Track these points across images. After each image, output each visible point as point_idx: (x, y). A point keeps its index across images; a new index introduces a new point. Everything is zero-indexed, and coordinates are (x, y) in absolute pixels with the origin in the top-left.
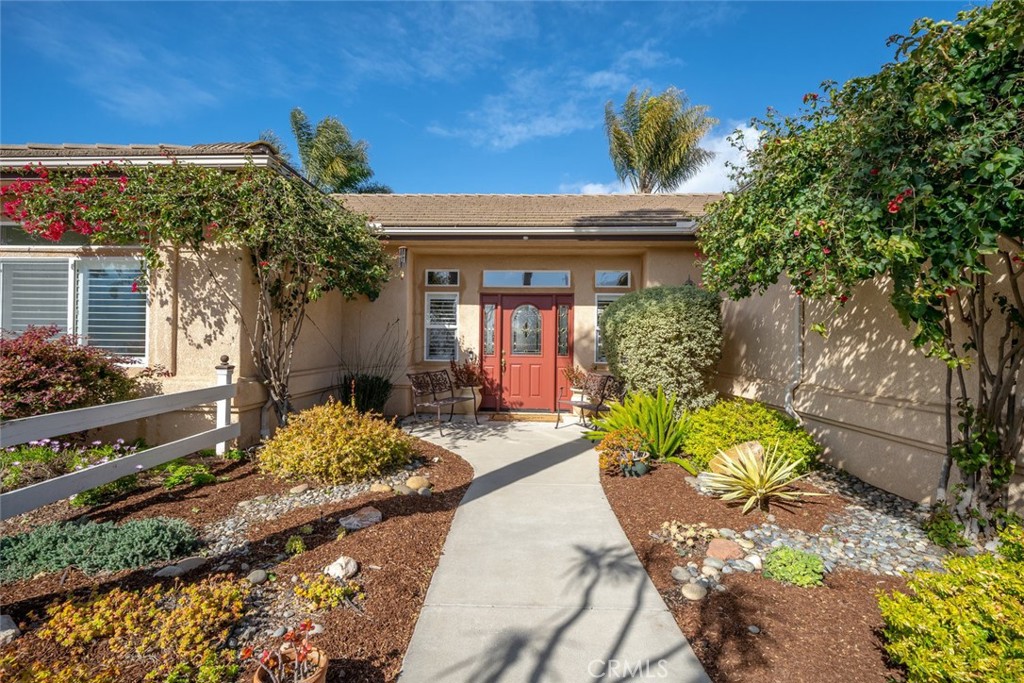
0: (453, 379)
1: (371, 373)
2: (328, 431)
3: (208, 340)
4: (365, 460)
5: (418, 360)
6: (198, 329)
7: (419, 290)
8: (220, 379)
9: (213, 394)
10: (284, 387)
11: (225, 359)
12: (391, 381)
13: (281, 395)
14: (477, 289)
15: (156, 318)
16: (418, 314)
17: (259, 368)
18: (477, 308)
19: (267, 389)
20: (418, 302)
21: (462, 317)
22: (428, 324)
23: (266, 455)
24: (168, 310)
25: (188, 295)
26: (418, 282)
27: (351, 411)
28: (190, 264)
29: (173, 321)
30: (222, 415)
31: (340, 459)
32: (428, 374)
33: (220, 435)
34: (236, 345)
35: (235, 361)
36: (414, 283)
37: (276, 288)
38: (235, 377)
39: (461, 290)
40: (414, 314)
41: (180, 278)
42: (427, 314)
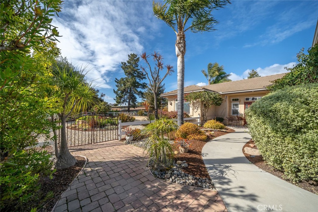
0: (237, 119)
1: (221, 117)
2: (212, 123)
3: (196, 111)
4: (217, 127)
5: (230, 115)
6: (195, 110)
7: (230, 102)
8: (199, 116)
9: (198, 118)
10: (206, 118)
11: (199, 114)
12: (224, 118)
13: (206, 119)
14: (243, 101)
15: (191, 109)
16: (230, 107)
17: (203, 115)
18: (243, 105)
19: (204, 118)
20: (230, 105)
21: (240, 107)
22: (232, 109)
23: (204, 126)
24: (192, 108)
25: (194, 106)
26: (230, 101)
27: (215, 121)
28: (195, 102)
29: (193, 109)
30: (199, 120)
31: (214, 126)
32: (231, 117)
33: (199, 123)
34: (200, 112)
35: (200, 114)
36: (229, 101)
37: (205, 105)
38: (200, 116)
39: (240, 102)
40: (229, 107)
41: (194, 104)
42: (232, 107)
